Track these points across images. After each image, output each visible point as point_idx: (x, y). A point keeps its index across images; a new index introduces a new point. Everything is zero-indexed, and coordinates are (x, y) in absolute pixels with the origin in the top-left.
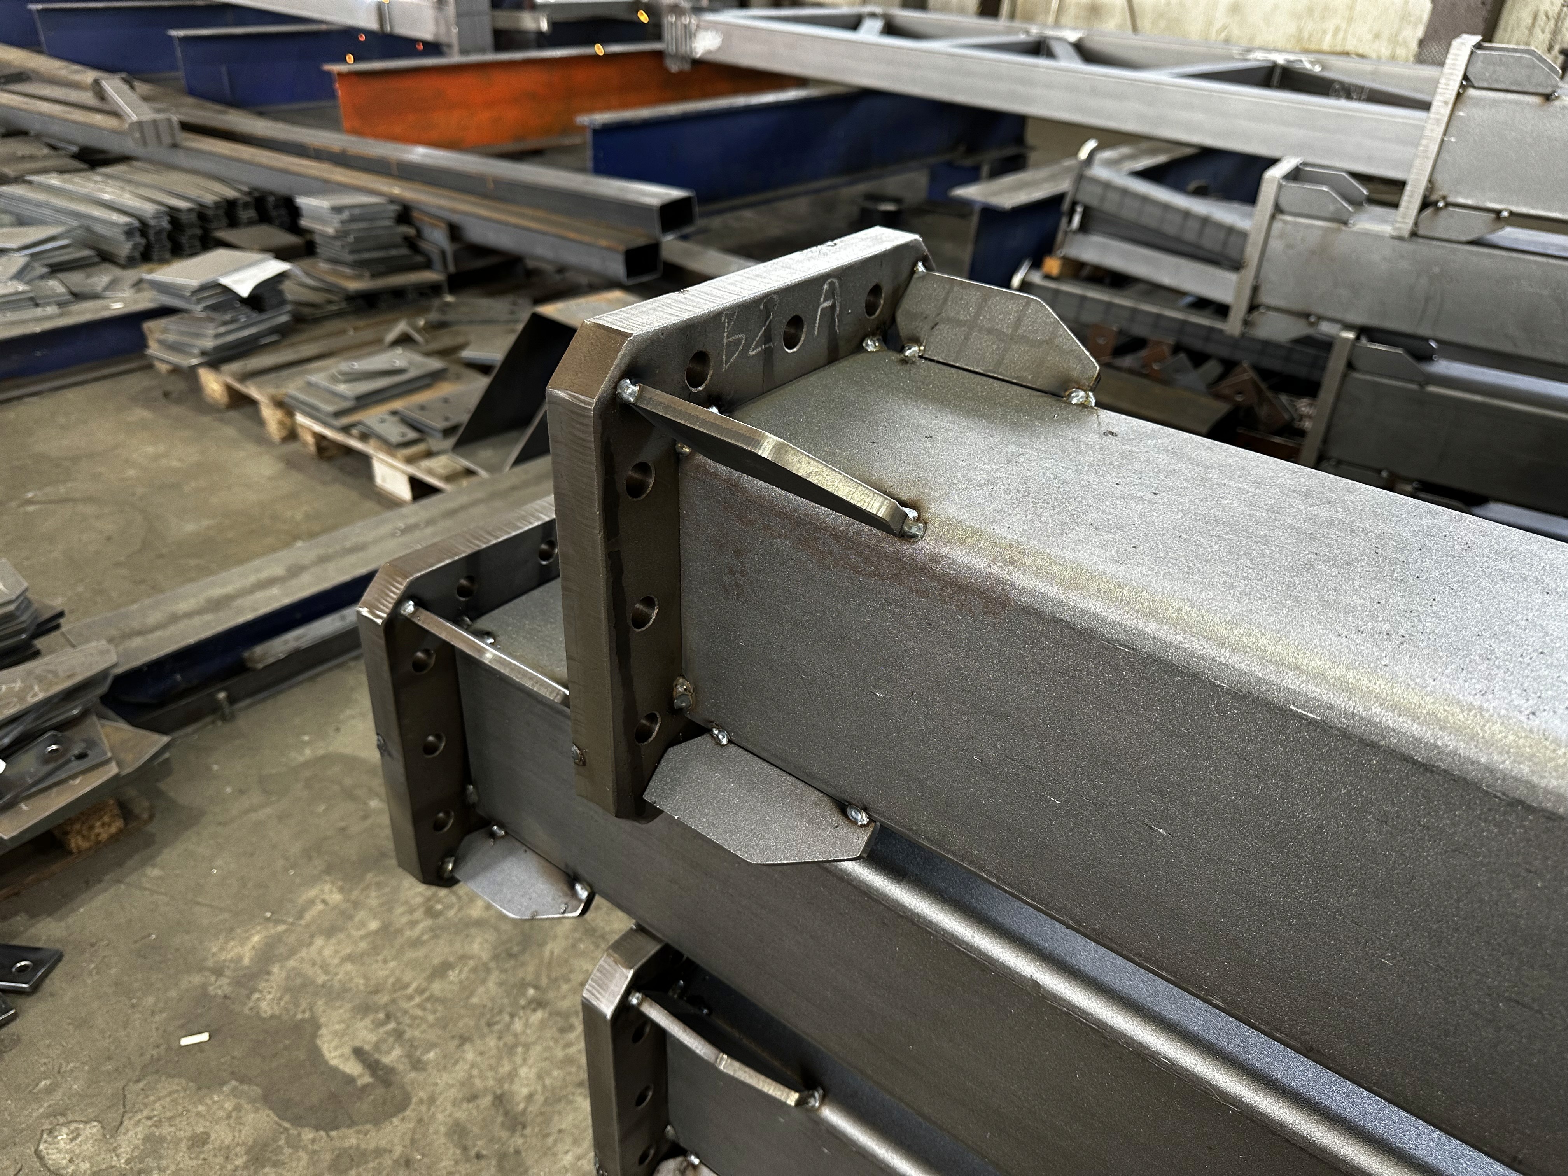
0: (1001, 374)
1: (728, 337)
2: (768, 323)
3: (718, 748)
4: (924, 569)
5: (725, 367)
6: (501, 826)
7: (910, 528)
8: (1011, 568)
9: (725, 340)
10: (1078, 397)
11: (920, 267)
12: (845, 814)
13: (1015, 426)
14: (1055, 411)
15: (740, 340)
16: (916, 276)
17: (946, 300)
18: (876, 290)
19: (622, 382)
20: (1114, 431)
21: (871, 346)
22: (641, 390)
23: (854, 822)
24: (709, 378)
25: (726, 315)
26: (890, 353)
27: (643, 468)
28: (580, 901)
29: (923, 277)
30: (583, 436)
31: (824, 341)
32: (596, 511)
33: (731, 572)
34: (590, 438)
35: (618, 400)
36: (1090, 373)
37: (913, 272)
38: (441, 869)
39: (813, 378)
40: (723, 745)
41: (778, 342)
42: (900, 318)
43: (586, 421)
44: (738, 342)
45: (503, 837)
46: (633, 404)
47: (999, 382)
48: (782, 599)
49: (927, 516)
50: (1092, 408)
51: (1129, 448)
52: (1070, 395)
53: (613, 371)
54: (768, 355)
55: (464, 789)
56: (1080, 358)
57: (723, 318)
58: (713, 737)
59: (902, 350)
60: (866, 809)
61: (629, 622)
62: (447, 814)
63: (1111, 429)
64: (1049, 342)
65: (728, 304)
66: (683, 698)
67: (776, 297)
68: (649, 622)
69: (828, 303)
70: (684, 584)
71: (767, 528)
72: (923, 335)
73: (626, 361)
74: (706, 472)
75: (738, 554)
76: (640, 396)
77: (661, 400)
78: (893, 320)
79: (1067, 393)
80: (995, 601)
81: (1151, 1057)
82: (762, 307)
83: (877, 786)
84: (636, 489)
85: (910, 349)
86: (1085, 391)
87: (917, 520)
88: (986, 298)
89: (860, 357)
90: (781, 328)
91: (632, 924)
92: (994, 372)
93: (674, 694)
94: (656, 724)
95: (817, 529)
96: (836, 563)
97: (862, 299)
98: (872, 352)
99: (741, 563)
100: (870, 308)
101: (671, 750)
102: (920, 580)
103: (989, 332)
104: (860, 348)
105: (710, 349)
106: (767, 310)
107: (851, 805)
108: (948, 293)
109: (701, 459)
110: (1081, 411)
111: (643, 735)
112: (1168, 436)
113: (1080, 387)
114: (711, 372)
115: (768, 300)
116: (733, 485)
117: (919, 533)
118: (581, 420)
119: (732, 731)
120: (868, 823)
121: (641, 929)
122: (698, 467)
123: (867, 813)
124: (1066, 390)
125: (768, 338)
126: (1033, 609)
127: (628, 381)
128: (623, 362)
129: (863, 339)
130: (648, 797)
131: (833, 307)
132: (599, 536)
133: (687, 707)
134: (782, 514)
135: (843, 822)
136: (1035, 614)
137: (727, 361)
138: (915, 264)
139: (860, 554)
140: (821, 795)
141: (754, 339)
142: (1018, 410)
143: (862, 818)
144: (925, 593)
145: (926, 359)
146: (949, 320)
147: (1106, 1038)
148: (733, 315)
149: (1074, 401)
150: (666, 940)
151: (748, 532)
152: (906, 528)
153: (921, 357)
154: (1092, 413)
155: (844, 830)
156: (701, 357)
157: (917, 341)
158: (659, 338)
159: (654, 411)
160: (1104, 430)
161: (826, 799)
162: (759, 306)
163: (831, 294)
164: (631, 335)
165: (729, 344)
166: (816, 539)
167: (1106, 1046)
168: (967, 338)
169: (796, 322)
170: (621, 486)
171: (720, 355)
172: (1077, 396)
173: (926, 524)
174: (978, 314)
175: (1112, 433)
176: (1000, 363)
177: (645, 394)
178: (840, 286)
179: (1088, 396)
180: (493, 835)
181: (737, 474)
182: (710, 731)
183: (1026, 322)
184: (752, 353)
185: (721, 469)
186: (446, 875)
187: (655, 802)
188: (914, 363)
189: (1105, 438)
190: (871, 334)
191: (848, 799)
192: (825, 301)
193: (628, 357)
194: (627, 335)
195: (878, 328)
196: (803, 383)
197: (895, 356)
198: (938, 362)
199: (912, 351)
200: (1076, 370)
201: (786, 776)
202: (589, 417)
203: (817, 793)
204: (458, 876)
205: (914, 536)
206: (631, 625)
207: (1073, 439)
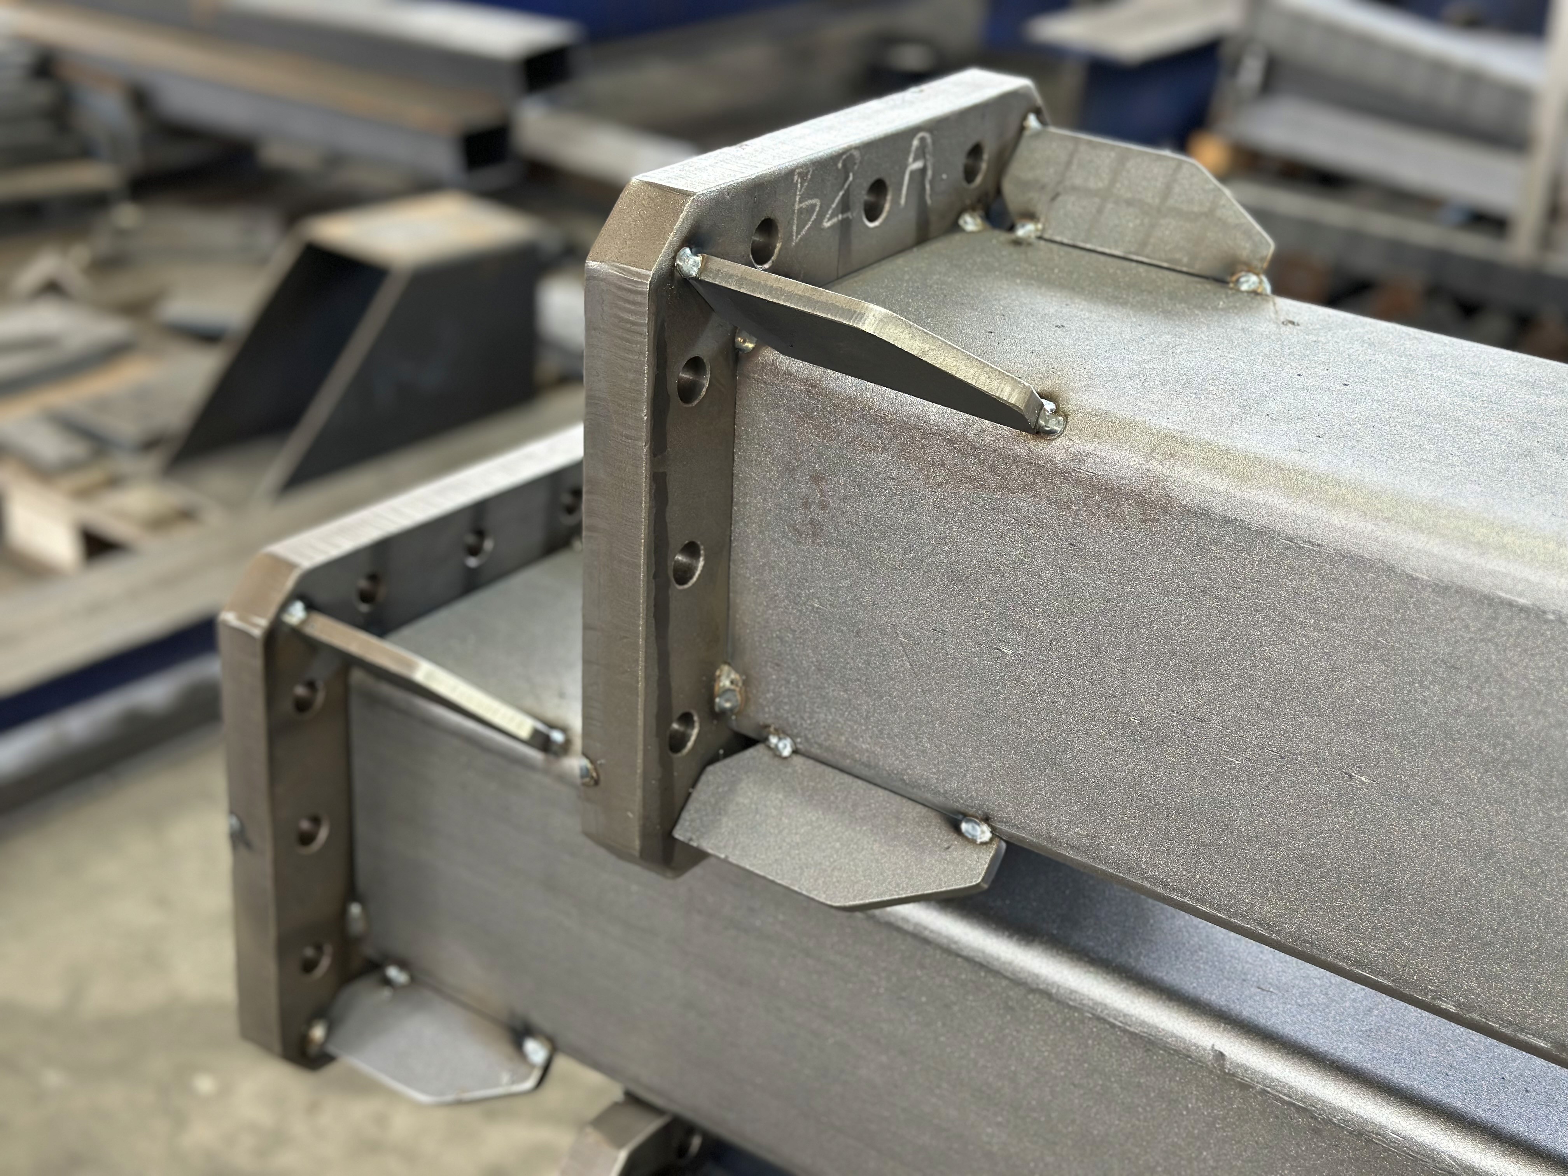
0: (1147, 257)
1: (800, 202)
2: (846, 186)
3: (776, 762)
4: (1065, 474)
5: (795, 240)
6: (403, 965)
7: (1047, 421)
8: (1172, 460)
9: (797, 207)
10: (1250, 282)
11: (1032, 122)
12: (957, 829)
13: (1167, 314)
14: (1220, 299)
15: (814, 206)
16: (1027, 133)
17: (1069, 164)
18: (976, 151)
19: (681, 252)
20: (1296, 321)
21: (971, 223)
22: (705, 262)
23: (972, 841)
24: (776, 251)
25: (799, 174)
26: (997, 233)
27: (695, 364)
28: (532, 1066)
29: (1037, 135)
30: (632, 318)
31: (912, 215)
32: (644, 413)
33: (806, 505)
34: (642, 320)
35: (677, 274)
36: (1264, 253)
37: (1022, 129)
38: (304, 1040)
39: (900, 261)
40: (786, 758)
41: (857, 213)
42: (1008, 187)
43: (639, 299)
44: (811, 209)
45: (403, 987)
46: (695, 279)
47: (1145, 267)
48: (876, 535)
49: (1067, 408)
50: (1267, 295)
51: (1315, 339)
52: (1237, 281)
53: (673, 237)
54: (845, 227)
55: (343, 913)
56: (1248, 233)
57: (796, 177)
58: (769, 748)
59: (1012, 228)
60: (986, 820)
61: (671, 573)
62: (319, 948)
63: (1291, 319)
64: (1210, 214)
65: (801, 160)
66: (728, 695)
67: (856, 154)
68: (691, 577)
69: (918, 165)
70: (737, 529)
71: (858, 439)
72: (1040, 208)
73: (687, 226)
74: (776, 371)
75: (816, 478)
76: (703, 269)
77: (731, 272)
78: (999, 191)
79: (1234, 278)
80: (1153, 505)
81: (1377, 1134)
82: (840, 165)
83: (1003, 783)
84: (687, 392)
85: (1023, 226)
86: (1257, 274)
87: (1056, 412)
88: (1122, 159)
89: (957, 238)
90: (862, 196)
91: (616, 1093)
92: (1138, 254)
93: (716, 689)
94: (693, 727)
95: (925, 435)
96: (951, 475)
97: (960, 161)
98: (972, 233)
99: (821, 490)
100: (970, 174)
101: (710, 769)
102: (1060, 488)
103: (1129, 203)
104: (955, 227)
105: (779, 217)
106: (846, 170)
107: (966, 816)
108: (1071, 155)
109: (770, 355)
110: (1252, 298)
111: (676, 743)
112: (1363, 326)
113: (1251, 269)
114: (779, 245)
115: (847, 157)
116: (813, 386)
117: (1058, 429)
118: (631, 297)
119: (798, 735)
120: (991, 840)
121: (633, 1100)
122: (764, 365)
123: (989, 825)
124: (1233, 274)
125: (845, 206)
126: (1200, 508)
127: (688, 250)
128: (685, 225)
129: (959, 215)
130: (679, 834)
131: (923, 171)
132: (644, 449)
133: (731, 710)
134: (879, 418)
135: (957, 842)
136: (1202, 514)
137: (798, 233)
138: (1024, 118)
139: (983, 462)
140: (924, 810)
141: (829, 207)
142: (1172, 296)
143: (983, 833)
144: (1066, 505)
145: (1047, 240)
146: (1074, 189)
147: (1316, 1118)
148: (807, 174)
149: (1244, 287)
150: (675, 1108)
151: (830, 447)
152: (1042, 422)
153: (1040, 238)
154: (1267, 301)
155: (959, 852)
156: (768, 226)
157: (1030, 216)
158: (724, 198)
159: (724, 284)
160: (1282, 319)
161: (932, 814)
162: (836, 164)
163: (921, 153)
164: (694, 194)
165: (801, 210)
166: (923, 447)
167: (1316, 1131)
168: (1100, 211)
169: (879, 188)
170: (672, 388)
171: (790, 223)
172: (1247, 281)
173: (1066, 416)
174: (1113, 181)
175: (1293, 323)
176: (1144, 244)
177: (710, 265)
178: (934, 143)
179: (1261, 282)
180: (387, 982)
181: (820, 370)
182: (765, 740)
183: (1177, 189)
184: (827, 224)
185: (798, 366)
186: (313, 1050)
187: (691, 839)
188: (1029, 244)
189: (1283, 328)
190: (971, 208)
191: (963, 809)
192: (915, 160)
193: (690, 222)
194: (687, 194)
195: (979, 201)
196: (888, 267)
197: (1004, 236)
198: (1062, 244)
199: (1025, 230)
200: (1245, 250)
201: (874, 790)
202: (641, 293)
203: (919, 808)
204: (331, 1049)
205: (1052, 432)
206: (673, 579)
207: (1243, 329)
